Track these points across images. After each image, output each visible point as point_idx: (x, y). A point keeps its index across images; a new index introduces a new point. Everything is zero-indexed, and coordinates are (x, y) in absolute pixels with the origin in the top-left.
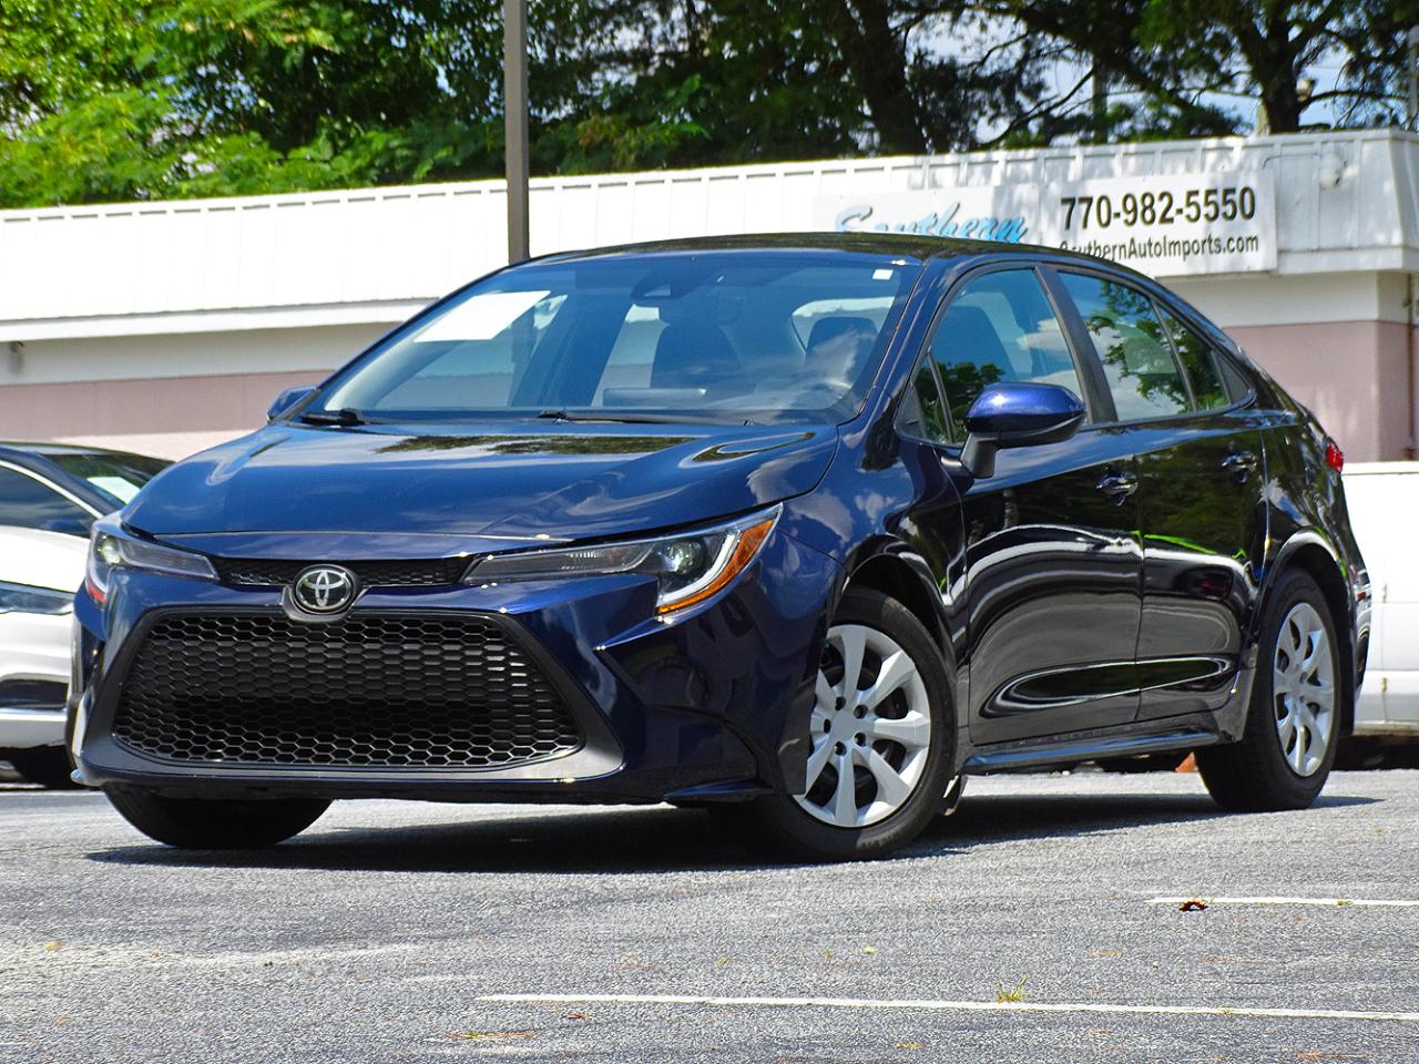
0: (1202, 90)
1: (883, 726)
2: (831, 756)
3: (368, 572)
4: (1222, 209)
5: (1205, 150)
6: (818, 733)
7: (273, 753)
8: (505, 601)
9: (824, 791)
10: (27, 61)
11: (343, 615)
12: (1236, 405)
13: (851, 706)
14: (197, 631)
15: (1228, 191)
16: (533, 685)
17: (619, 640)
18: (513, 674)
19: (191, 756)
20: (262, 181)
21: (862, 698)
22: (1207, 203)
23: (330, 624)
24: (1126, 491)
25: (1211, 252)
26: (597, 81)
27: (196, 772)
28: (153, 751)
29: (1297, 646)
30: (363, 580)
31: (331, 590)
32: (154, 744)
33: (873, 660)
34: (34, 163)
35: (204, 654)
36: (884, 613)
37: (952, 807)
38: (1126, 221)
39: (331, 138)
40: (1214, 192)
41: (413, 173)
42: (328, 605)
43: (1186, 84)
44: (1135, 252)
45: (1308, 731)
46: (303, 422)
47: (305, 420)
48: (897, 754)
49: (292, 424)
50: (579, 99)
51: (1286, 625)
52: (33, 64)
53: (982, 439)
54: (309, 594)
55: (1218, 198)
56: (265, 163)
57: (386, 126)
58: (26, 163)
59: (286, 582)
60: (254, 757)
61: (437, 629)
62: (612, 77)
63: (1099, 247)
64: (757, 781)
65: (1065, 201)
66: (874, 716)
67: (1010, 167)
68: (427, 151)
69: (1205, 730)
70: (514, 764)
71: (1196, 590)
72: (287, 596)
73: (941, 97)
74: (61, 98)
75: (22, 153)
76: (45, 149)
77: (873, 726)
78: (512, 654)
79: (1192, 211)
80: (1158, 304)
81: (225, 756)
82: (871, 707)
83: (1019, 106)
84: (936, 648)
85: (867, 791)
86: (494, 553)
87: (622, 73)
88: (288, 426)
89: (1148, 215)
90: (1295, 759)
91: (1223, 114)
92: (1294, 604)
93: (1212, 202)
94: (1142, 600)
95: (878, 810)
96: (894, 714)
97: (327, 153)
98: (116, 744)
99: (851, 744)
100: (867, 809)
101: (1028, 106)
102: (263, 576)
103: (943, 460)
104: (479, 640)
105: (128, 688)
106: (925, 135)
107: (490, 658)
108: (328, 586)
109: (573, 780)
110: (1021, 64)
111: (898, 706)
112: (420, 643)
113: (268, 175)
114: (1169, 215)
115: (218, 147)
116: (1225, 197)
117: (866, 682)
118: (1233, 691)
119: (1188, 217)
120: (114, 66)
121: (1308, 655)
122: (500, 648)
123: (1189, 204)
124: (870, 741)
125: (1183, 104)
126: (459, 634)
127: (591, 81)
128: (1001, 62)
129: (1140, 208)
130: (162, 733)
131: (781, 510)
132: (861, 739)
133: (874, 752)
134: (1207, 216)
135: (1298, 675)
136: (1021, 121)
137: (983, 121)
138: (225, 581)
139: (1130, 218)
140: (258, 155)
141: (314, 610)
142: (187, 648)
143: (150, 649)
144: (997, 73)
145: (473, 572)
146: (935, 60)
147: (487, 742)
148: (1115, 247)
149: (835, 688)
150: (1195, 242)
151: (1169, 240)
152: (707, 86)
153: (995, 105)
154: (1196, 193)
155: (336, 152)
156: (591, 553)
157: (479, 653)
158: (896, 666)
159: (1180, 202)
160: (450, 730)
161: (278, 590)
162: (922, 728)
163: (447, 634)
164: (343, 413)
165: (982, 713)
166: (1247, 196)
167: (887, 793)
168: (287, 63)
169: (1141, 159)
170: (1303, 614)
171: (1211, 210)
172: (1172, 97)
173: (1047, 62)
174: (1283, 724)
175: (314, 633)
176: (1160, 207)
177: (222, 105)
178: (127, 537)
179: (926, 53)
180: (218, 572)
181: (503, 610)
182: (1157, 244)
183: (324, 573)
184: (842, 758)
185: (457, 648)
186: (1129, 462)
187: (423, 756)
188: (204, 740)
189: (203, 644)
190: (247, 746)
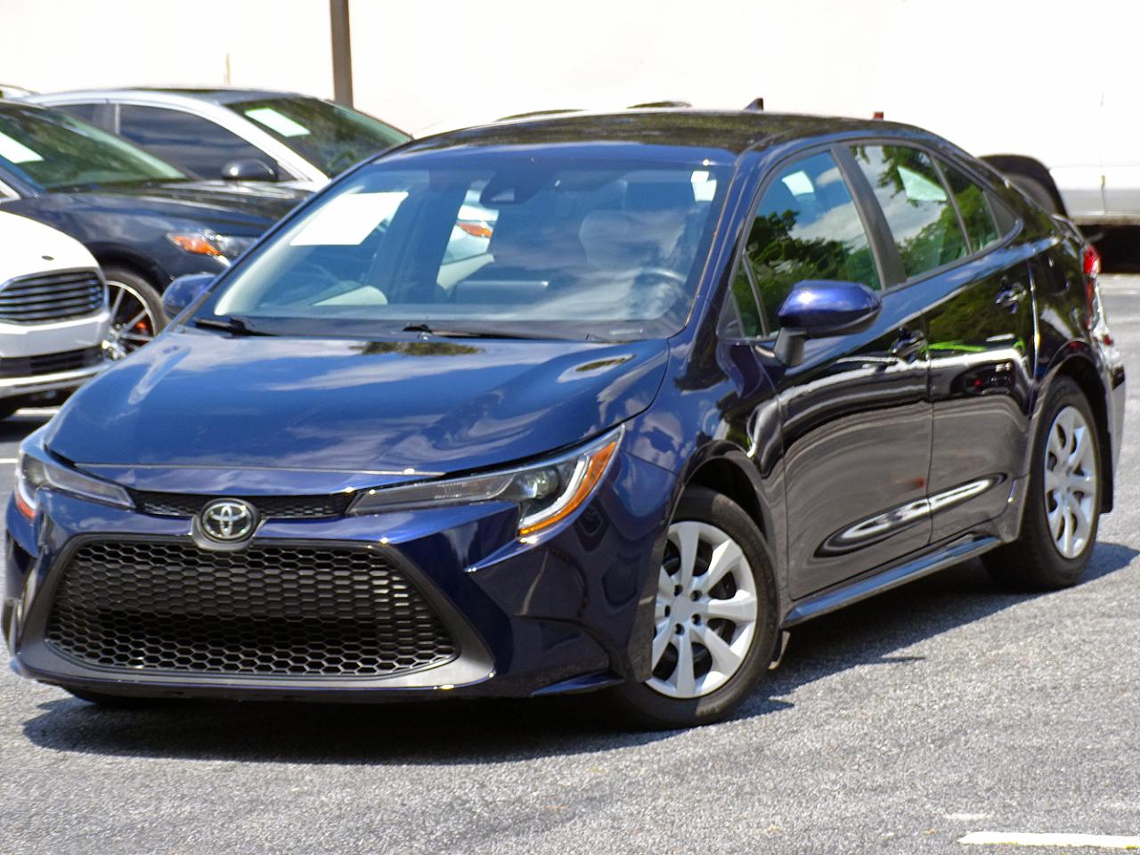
1: (716, 606)
2: (671, 637)
3: (266, 504)
6: (660, 619)
7: (187, 661)
8: (387, 532)
9: (666, 669)
11: (245, 544)
13: (688, 591)
14: (117, 555)
16: (413, 605)
17: (487, 562)
18: (396, 595)
19: (115, 662)
21: (697, 583)
23: (235, 552)
24: (915, 350)
27: (120, 677)
28: (81, 657)
29: (1064, 445)
30: (261, 512)
31: (234, 521)
32: (82, 650)
33: (705, 549)
35: (124, 575)
36: (714, 508)
37: (776, 660)
42: (232, 534)
45: (1074, 517)
46: (197, 328)
47: (200, 326)
48: (727, 629)
49: (187, 328)
51: (1054, 430)
53: (794, 333)
54: (215, 525)
59: (195, 513)
60: (170, 665)
61: (328, 557)
64: (610, 673)
66: (708, 598)
69: (988, 536)
70: (400, 673)
71: (971, 389)
72: (195, 526)
77: (707, 606)
78: (395, 578)
81: (147, 664)
82: (705, 590)
84: (760, 534)
85: (703, 663)
86: (375, 488)
88: (183, 331)
90: (1064, 545)
92: (1060, 410)
95: (713, 680)
96: (725, 595)
98: (50, 650)
99: (688, 625)
100: (703, 681)
102: (173, 506)
103: (759, 351)
104: (365, 566)
105: (58, 601)
107: (375, 582)
108: (231, 518)
109: (452, 687)
111: (727, 587)
112: (314, 569)
117: (700, 570)
118: (1010, 500)
121: (1074, 450)
122: (384, 574)
124: (704, 621)
126: (348, 562)
130: (90, 641)
131: (622, 431)
132: (697, 619)
133: (709, 630)
135: (1065, 469)
138: (140, 510)
141: (218, 538)
142: (109, 570)
143: (75, 568)
145: (357, 505)
147: (375, 653)
149: (673, 577)
157: (365, 578)
158: (725, 553)
160: (342, 643)
161: (187, 520)
162: (749, 606)
163: (337, 561)
167: (720, 664)
170: (1068, 417)
174: (1053, 517)
175: (220, 559)
178: (49, 461)
180: (134, 501)
181: (384, 540)
183: (227, 507)
184: (681, 638)
185: (347, 573)
187: (320, 665)
188: (127, 649)
189: (123, 567)
190: (165, 655)
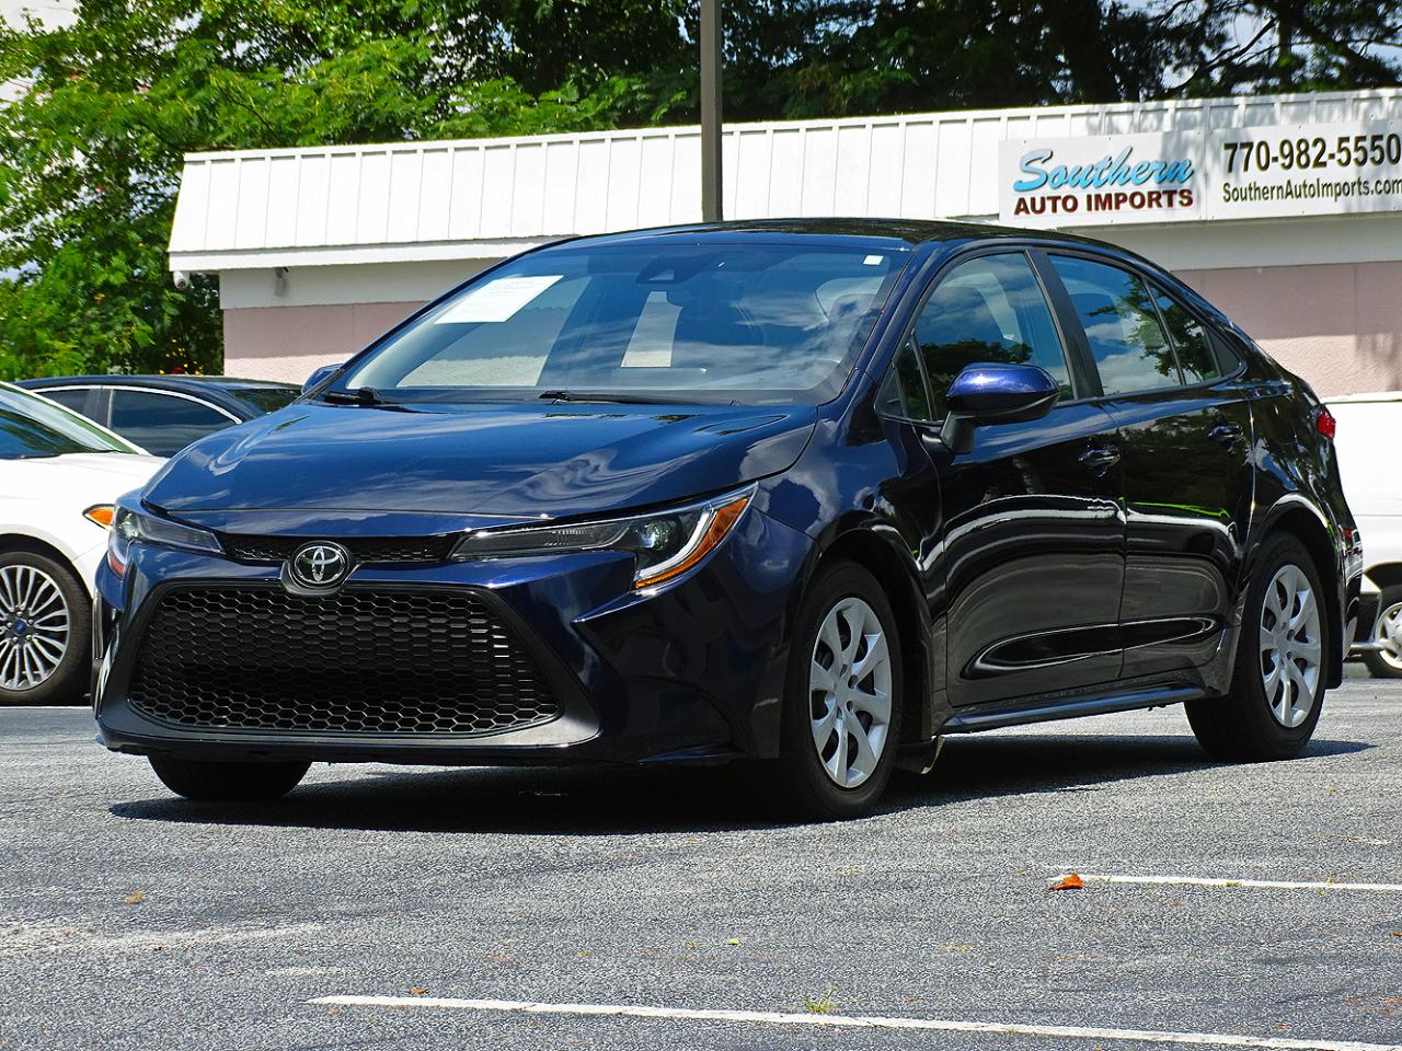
0: (1369, 42)
3: (362, 545)
4: (1370, 155)
5: (1358, 100)
7: (273, 719)
10: (303, 11)
11: (336, 589)
12: (1226, 378)
14: (203, 603)
15: (1376, 138)
16: (514, 656)
17: (598, 613)
18: (496, 646)
19: (198, 721)
20: (515, 121)
22: (1357, 149)
23: (325, 597)
24: (1108, 463)
25: (1360, 194)
26: (820, 31)
27: (201, 736)
28: (163, 716)
29: (1284, 606)
30: (356, 556)
31: (326, 566)
32: (165, 709)
34: (308, 103)
35: (209, 625)
37: (929, 767)
38: (1283, 165)
39: (577, 82)
40: (1363, 138)
41: (651, 116)
42: (323, 579)
43: (1355, 36)
44: (1291, 193)
45: (1295, 685)
46: (326, 401)
47: (328, 399)
49: (315, 402)
50: (805, 48)
51: (1272, 586)
52: (308, 15)
53: (960, 417)
54: (307, 569)
55: (1367, 144)
56: (518, 104)
57: (629, 72)
58: (302, 103)
59: (285, 557)
60: (255, 723)
61: (424, 603)
62: (833, 27)
63: (1258, 188)
64: (731, 746)
65: (1227, 146)
67: (1179, 114)
68: (665, 93)
69: (1192, 685)
70: (498, 731)
72: (286, 571)
73: (1133, 47)
74: (332, 44)
75: (296, 94)
76: (319, 91)
78: (495, 627)
79: (1343, 156)
80: (1150, 283)
81: (229, 722)
83: (1202, 56)
87: (842, 24)
88: (310, 404)
89: (1303, 160)
90: (1281, 712)
91: (1384, 63)
92: (1281, 565)
93: (1361, 147)
94: (1125, 559)
97: (575, 95)
98: (130, 710)
101: (1210, 56)
102: (264, 551)
103: (923, 436)
104: (463, 613)
105: (141, 657)
106: (1118, 81)
107: (474, 631)
108: (323, 562)
109: (566, 745)
110: (1203, 18)
112: (409, 617)
113: (520, 116)
114: (1322, 160)
115: (476, 89)
116: (1373, 143)
118: (1218, 649)
119: (1340, 161)
120: (384, 17)
121: (1295, 613)
122: (483, 621)
123: (1340, 150)
125: (1350, 54)
126: (445, 608)
127: (814, 31)
128: (1185, 16)
129: (1296, 153)
130: (173, 700)
131: (756, 488)
134: (1356, 160)
135: (1285, 632)
136: (1204, 69)
137: (1168, 70)
138: (229, 555)
139: (1287, 162)
140: (512, 97)
141: (310, 584)
142: (194, 620)
143: (160, 619)
144: (1182, 25)
145: (460, 549)
146: (1126, 13)
147: (472, 709)
148: (1273, 188)
150: (1346, 184)
151: (1322, 182)
152: (915, 37)
153: (1179, 54)
154: (1347, 139)
155: (582, 95)
156: (572, 530)
157: (463, 626)
159: (1332, 147)
161: (278, 564)
163: (434, 608)
164: (361, 392)
165: (962, 675)
166: (1393, 141)
168: (539, 14)
169: (1299, 107)
170: (1289, 575)
171: (1359, 155)
172: (1341, 48)
173: (1231, 15)
174: (1269, 679)
175: (310, 605)
176: (1314, 152)
177: (483, 49)
178: (144, 513)
179: (1120, 7)
180: (224, 546)
181: (490, 586)
182: (1311, 185)
183: (320, 550)
185: (443, 621)
186: (1113, 436)
187: (413, 723)
188: (210, 707)
189: (208, 616)
190: (250, 713)
